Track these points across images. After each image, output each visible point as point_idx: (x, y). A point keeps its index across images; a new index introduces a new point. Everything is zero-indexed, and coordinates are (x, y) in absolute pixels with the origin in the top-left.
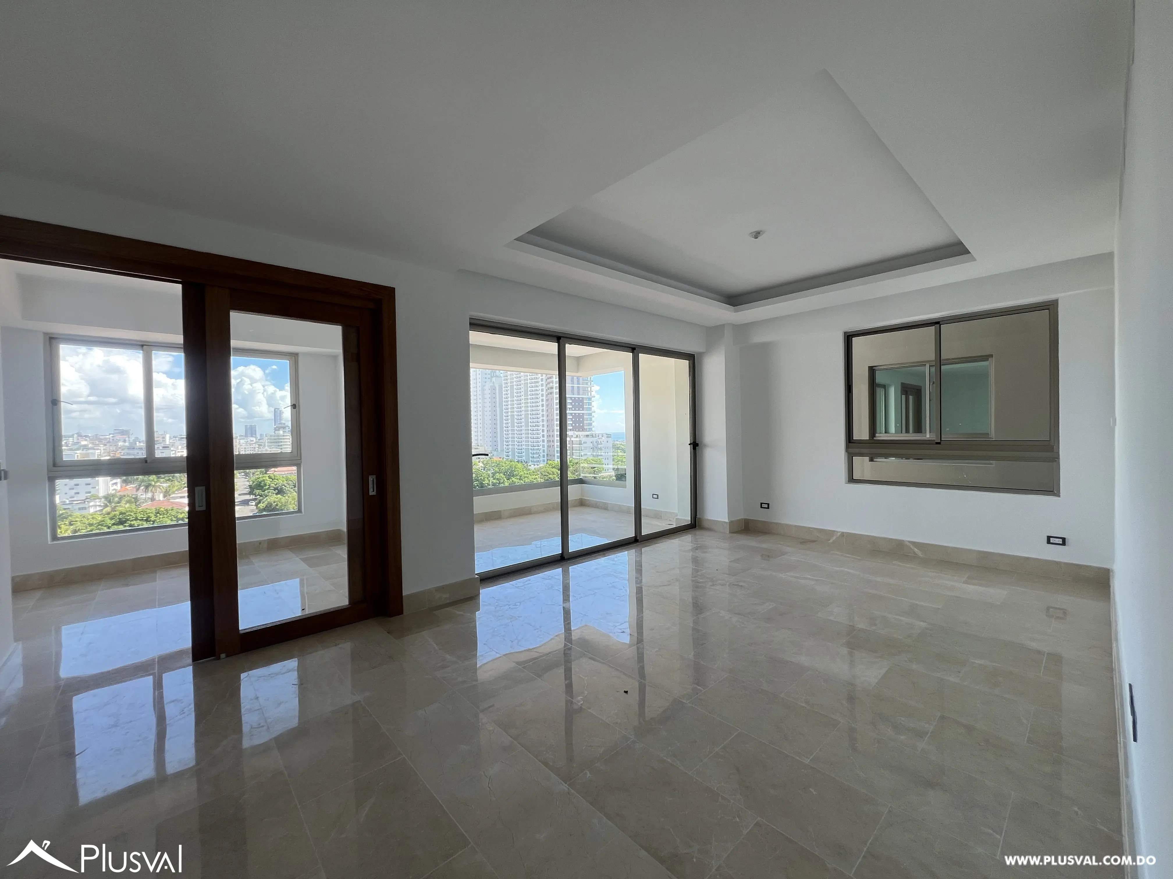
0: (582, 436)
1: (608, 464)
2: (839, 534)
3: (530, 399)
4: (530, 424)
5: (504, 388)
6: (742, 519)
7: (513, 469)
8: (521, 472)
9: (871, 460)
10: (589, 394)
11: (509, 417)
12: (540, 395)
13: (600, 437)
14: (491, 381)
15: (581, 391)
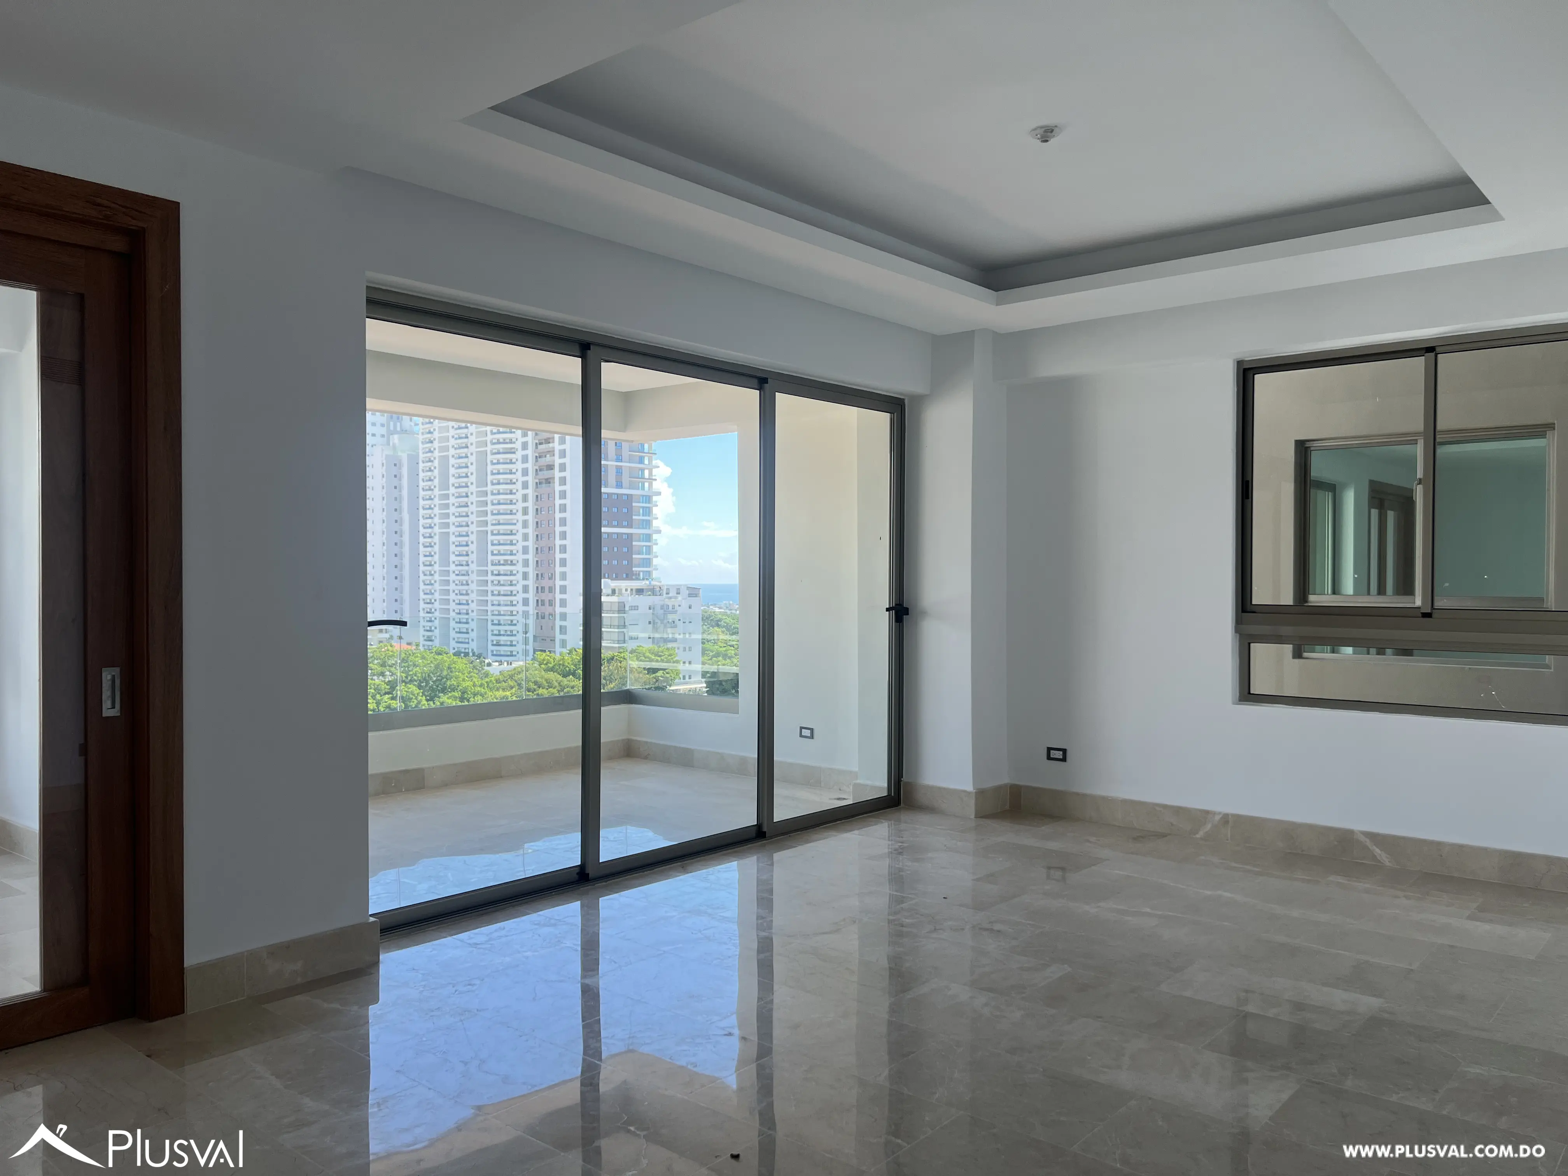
0: (626, 590)
1: (690, 663)
2: (1217, 818)
3: (493, 494)
4: (490, 558)
5: (423, 462)
6: (1006, 785)
7: (445, 673)
8: (464, 680)
9: (1298, 654)
10: (646, 485)
11: (436, 539)
12: (519, 485)
13: (670, 595)
14: (388, 444)
15: (625, 479)
